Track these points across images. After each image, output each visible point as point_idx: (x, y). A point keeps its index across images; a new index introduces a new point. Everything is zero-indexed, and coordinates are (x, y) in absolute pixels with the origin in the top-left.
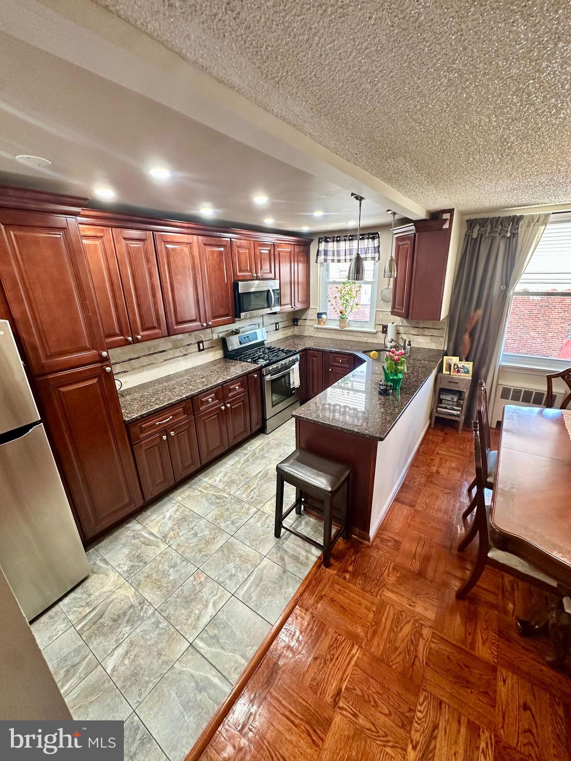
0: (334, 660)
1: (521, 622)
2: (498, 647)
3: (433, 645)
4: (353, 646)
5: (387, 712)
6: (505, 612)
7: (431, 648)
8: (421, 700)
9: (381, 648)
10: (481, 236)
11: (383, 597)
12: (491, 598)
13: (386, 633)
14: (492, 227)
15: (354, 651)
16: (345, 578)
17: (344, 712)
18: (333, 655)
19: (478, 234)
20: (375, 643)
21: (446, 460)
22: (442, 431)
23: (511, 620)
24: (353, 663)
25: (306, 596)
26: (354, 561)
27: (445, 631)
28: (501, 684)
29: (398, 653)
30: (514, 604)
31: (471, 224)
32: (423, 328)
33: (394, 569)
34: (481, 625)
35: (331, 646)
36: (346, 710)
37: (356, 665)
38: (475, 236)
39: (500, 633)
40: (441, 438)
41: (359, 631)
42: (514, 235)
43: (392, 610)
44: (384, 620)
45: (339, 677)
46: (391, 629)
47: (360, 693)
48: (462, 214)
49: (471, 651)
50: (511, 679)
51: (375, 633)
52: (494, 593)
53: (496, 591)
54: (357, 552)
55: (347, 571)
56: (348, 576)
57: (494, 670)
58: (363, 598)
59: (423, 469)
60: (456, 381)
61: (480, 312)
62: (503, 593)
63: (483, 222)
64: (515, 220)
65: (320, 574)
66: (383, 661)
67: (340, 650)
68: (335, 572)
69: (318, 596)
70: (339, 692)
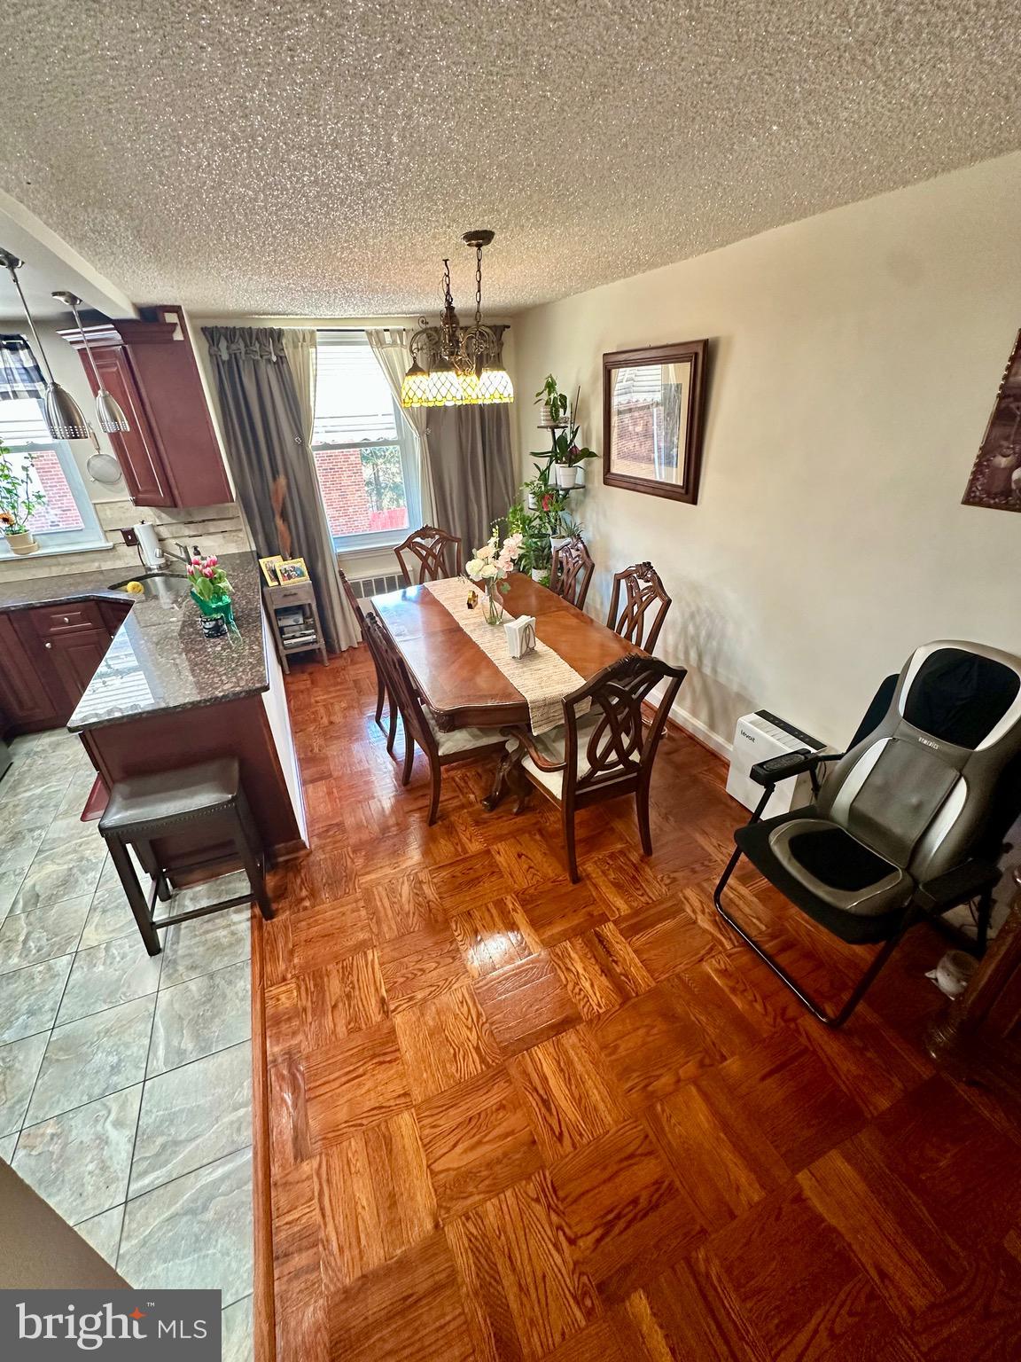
0: (357, 986)
1: (485, 800)
2: (482, 834)
3: (435, 880)
4: (365, 953)
5: (434, 965)
6: (471, 804)
7: (436, 884)
8: (454, 927)
9: (394, 927)
10: (234, 357)
11: (363, 886)
12: (456, 803)
13: (389, 912)
14: (246, 346)
15: (370, 957)
16: (305, 908)
17: (400, 1009)
18: (352, 982)
19: (230, 355)
20: (385, 929)
21: (332, 704)
22: (303, 672)
23: (478, 806)
24: (377, 966)
25: (269, 970)
26: (302, 882)
27: (438, 859)
28: (497, 857)
29: (411, 915)
30: (473, 793)
31: (211, 335)
32: (204, 521)
33: (354, 852)
34: (460, 828)
35: (343, 979)
36: (400, 1005)
37: (381, 964)
38: (225, 357)
39: (477, 823)
40: (309, 682)
41: (362, 936)
42: (282, 359)
43: (380, 888)
44: (379, 904)
45: (373, 991)
46: (392, 903)
47: (402, 980)
48: (196, 316)
49: (467, 855)
50: (501, 846)
51: (378, 923)
52: (454, 798)
53: (455, 794)
54: (299, 871)
55: (303, 899)
56: (307, 903)
57: (488, 852)
58: (342, 906)
59: (312, 729)
60: (293, 591)
61: (282, 480)
62: (461, 791)
63: (231, 334)
64: (275, 336)
65: (269, 933)
66: (403, 935)
67: (355, 972)
68: (288, 913)
69: (286, 954)
70: (383, 1002)
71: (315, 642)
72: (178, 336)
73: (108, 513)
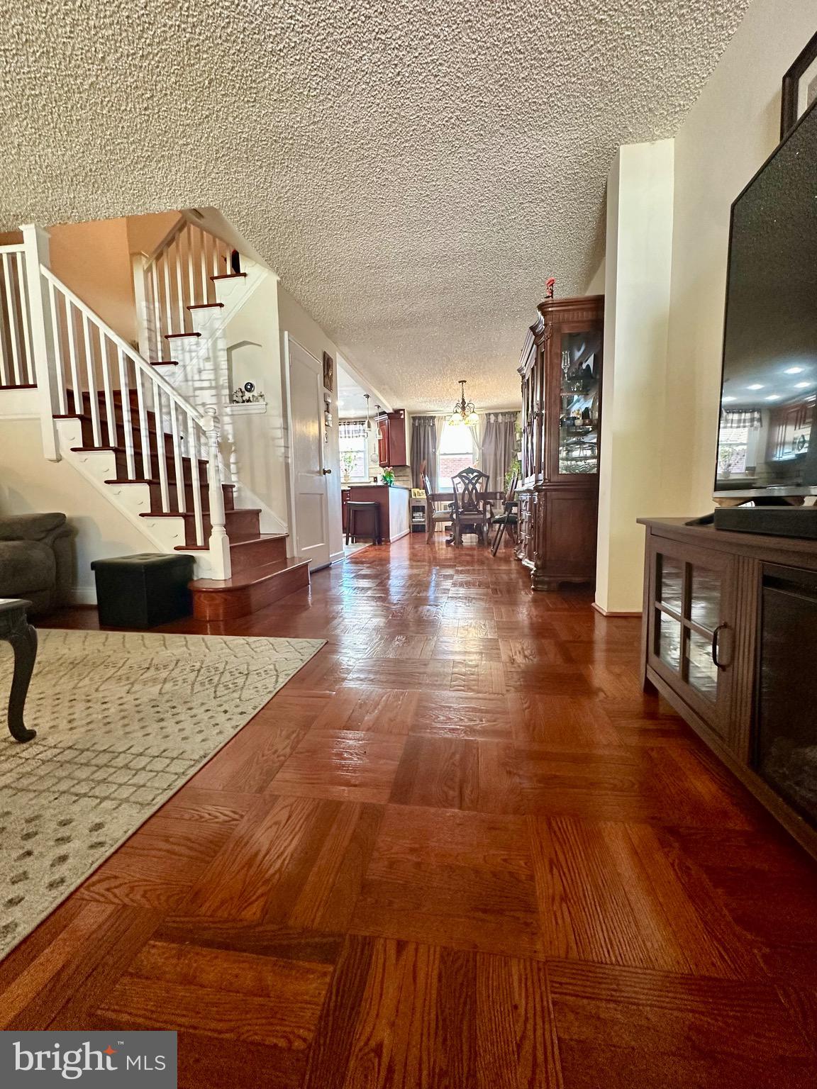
10: (419, 425)
14: (424, 421)
31: (414, 418)
38: (417, 425)
42: (434, 425)
48: (410, 413)
60: (420, 500)
61: (425, 462)
63: (420, 418)
64: (433, 418)
71: (424, 522)
72: (402, 417)
73: (372, 471)
